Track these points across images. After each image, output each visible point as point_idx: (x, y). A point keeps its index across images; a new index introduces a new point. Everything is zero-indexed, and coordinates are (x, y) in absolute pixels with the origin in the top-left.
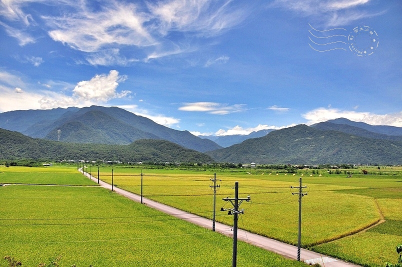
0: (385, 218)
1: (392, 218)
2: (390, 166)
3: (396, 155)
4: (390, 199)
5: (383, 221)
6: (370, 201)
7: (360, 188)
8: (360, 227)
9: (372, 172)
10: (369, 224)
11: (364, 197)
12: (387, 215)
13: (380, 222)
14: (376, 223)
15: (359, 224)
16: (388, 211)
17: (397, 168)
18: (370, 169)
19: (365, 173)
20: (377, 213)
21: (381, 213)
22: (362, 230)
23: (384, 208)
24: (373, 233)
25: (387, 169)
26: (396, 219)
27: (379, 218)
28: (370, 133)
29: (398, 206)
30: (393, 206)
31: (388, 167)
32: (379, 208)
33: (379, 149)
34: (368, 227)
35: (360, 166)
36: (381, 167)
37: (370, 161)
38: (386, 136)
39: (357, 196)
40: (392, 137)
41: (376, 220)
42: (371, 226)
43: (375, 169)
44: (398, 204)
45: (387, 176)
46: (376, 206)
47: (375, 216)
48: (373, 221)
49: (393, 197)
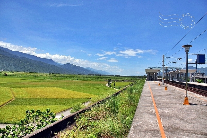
0: (15, 98)
1: (19, 97)
2: (19, 72)
3: (22, 66)
4: (18, 88)
5: (14, 99)
6: (8, 90)
7: (2, 83)
8: (2, 103)
9: (10, 75)
10: (7, 101)
11: (5, 87)
12: (16, 96)
13: (13, 100)
14: (11, 100)
15: (2, 102)
16: (17, 94)
17: (22, 73)
18: (8, 73)
19: (6, 75)
20: (12, 95)
21: (14, 95)
22: (3, 105)
23: (15, 92)
24: (9, 106)
25: (17, 73)
26: (20, 98)
27: (12, 98)
28: (10, 54)
29: (22, 91)
30: (19, 91)
31: (17, 72)
32: (12, 93)
33: (14, 63)
34: (6, 103)
35: (3, 71)
36: (14, 72)
37: (9, 69)
38: (18, 57)
39: (1, 87)
40: (21, 58)
41: (11, 99)
42: (8, 102)
43: (11, 73)
44: (22, 90)
45: (17, 76)
46: (11, 92)
47: (10, 97)
48: (9, 100)
49: (19, 87)
